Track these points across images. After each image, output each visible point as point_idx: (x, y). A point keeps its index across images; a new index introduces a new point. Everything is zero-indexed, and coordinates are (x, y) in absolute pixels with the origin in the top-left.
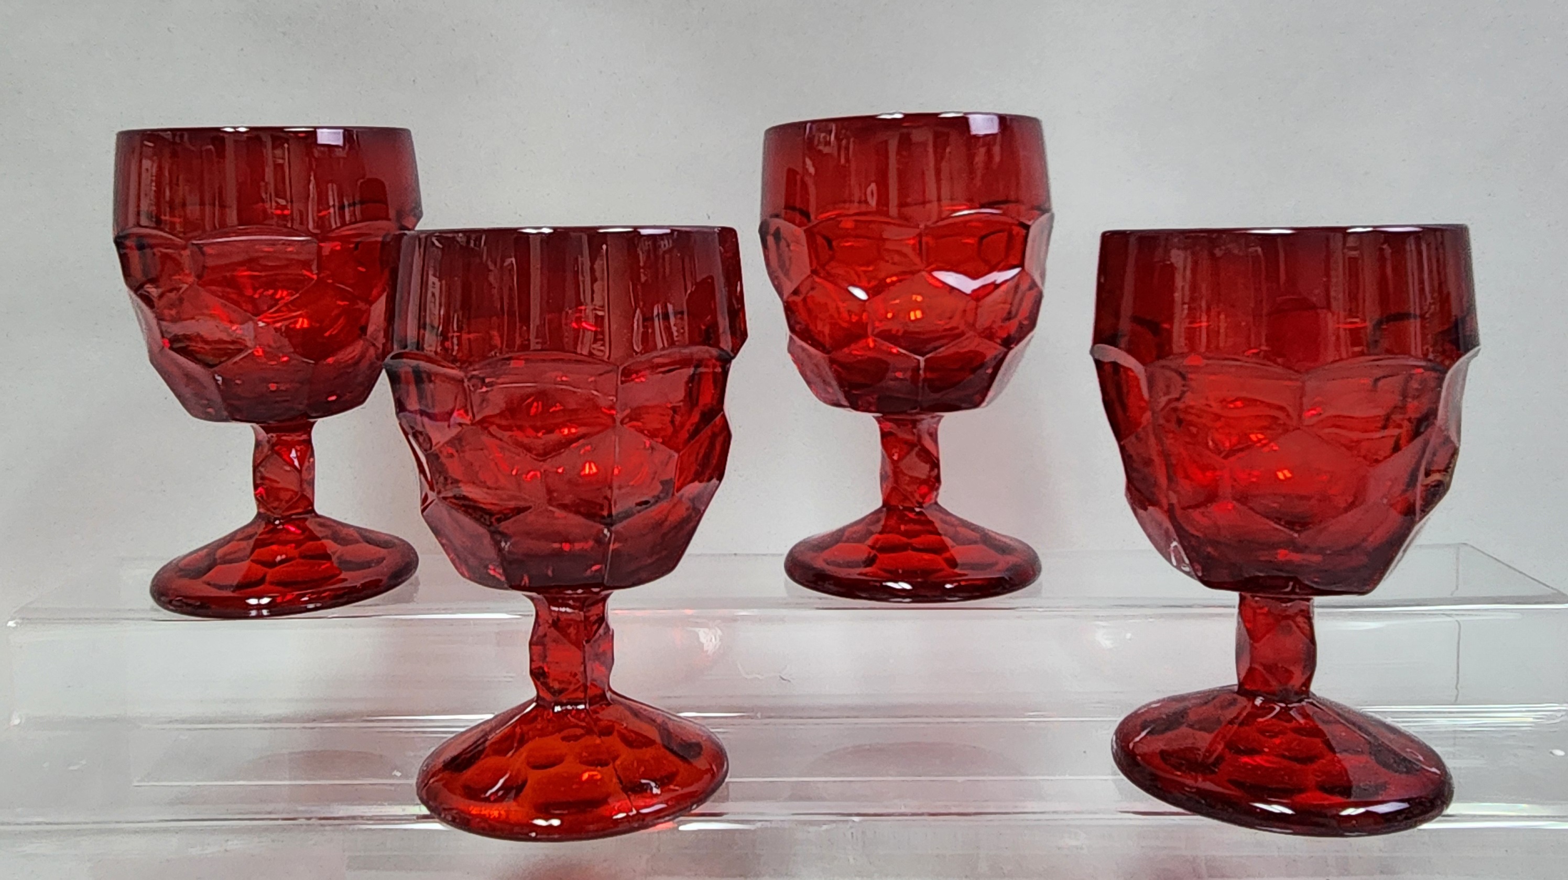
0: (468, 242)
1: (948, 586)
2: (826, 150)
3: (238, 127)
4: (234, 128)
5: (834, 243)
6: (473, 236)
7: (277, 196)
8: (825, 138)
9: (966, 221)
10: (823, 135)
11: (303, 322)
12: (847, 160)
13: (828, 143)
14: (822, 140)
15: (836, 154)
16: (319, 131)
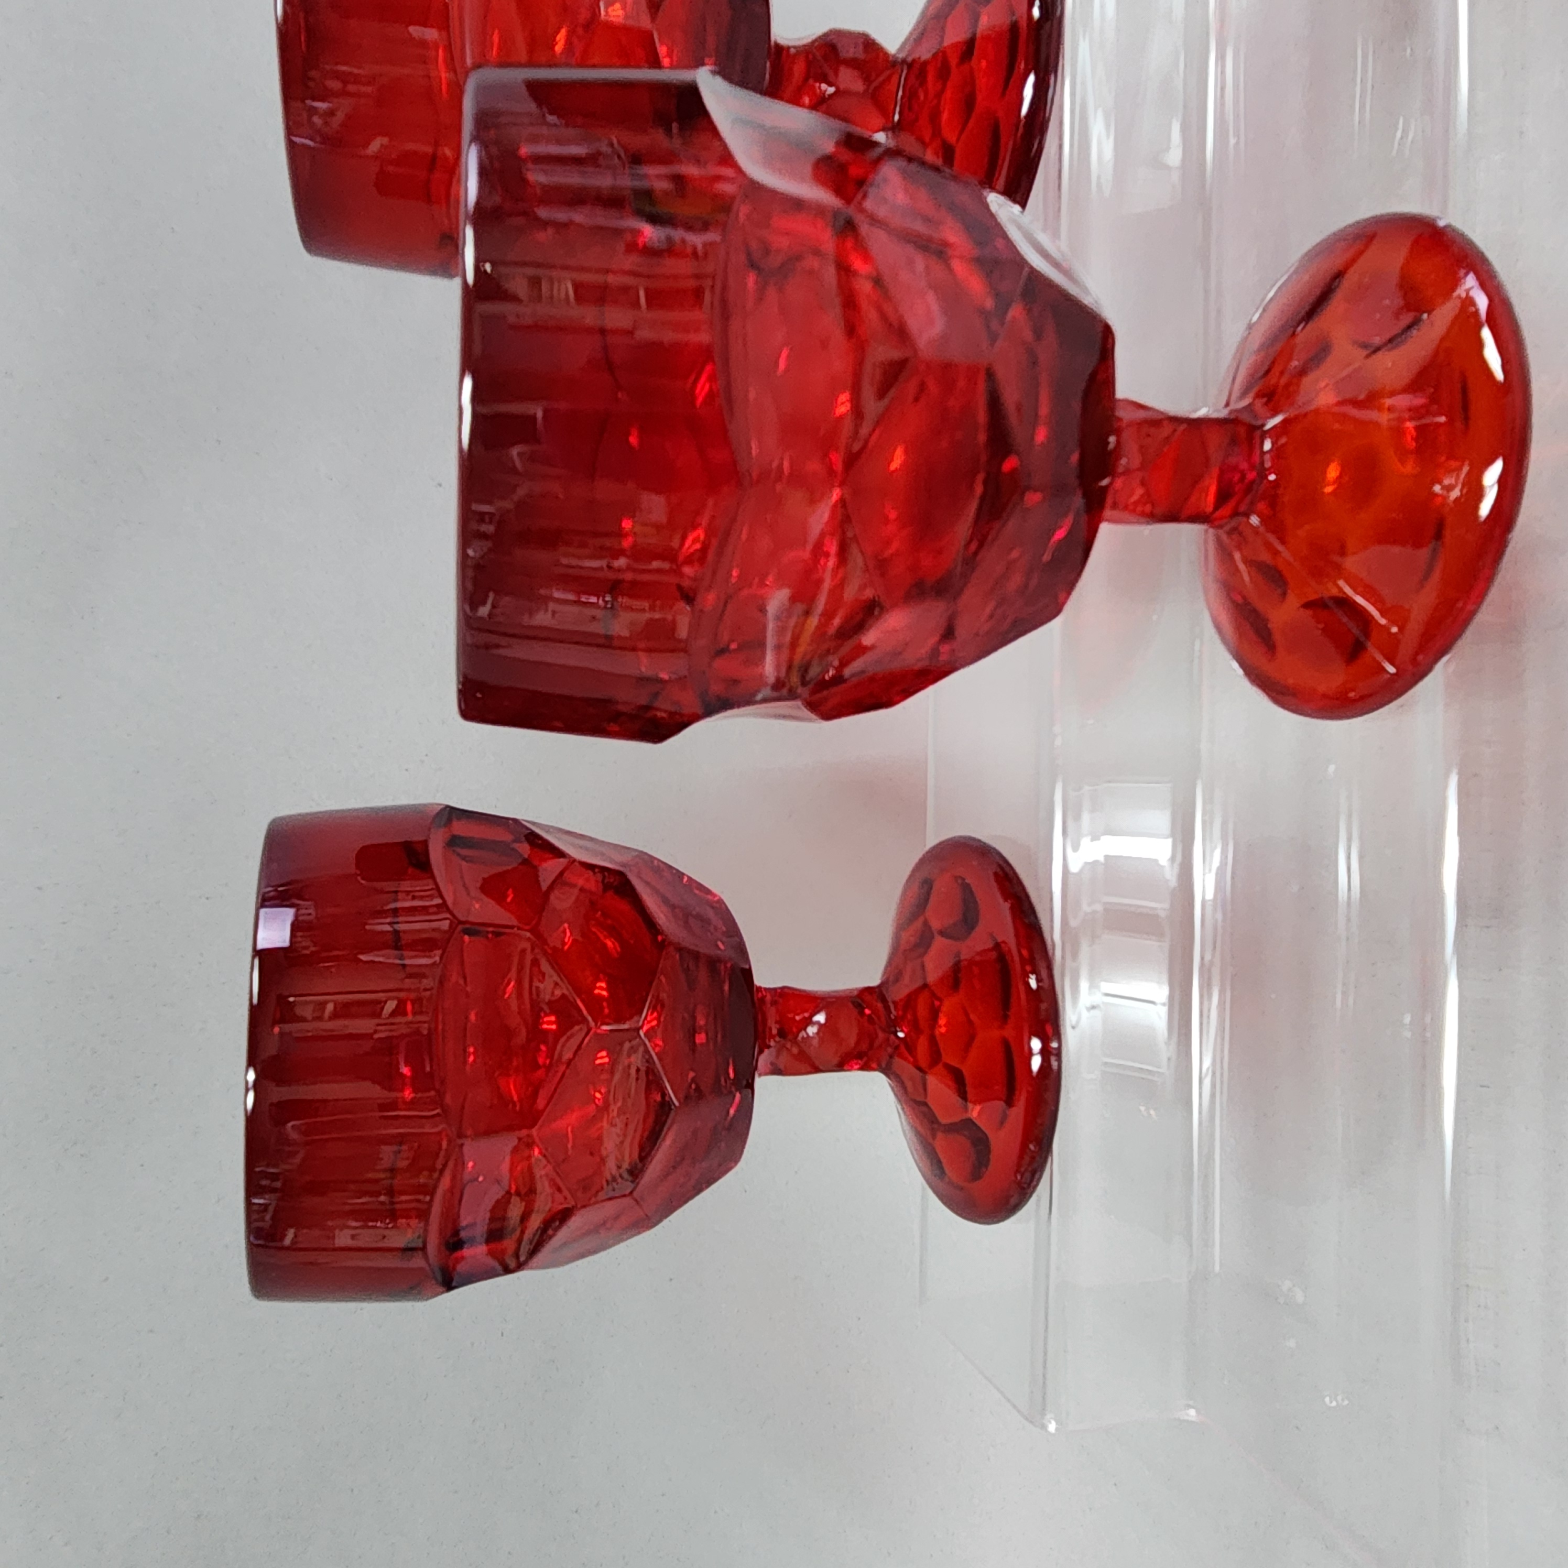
0: (484, 536)
3: (247, 1082)
4: (247, 1090)
6: (474, 526)
7: (379, 1015)
11: (601, 988)
16: (260, 946)
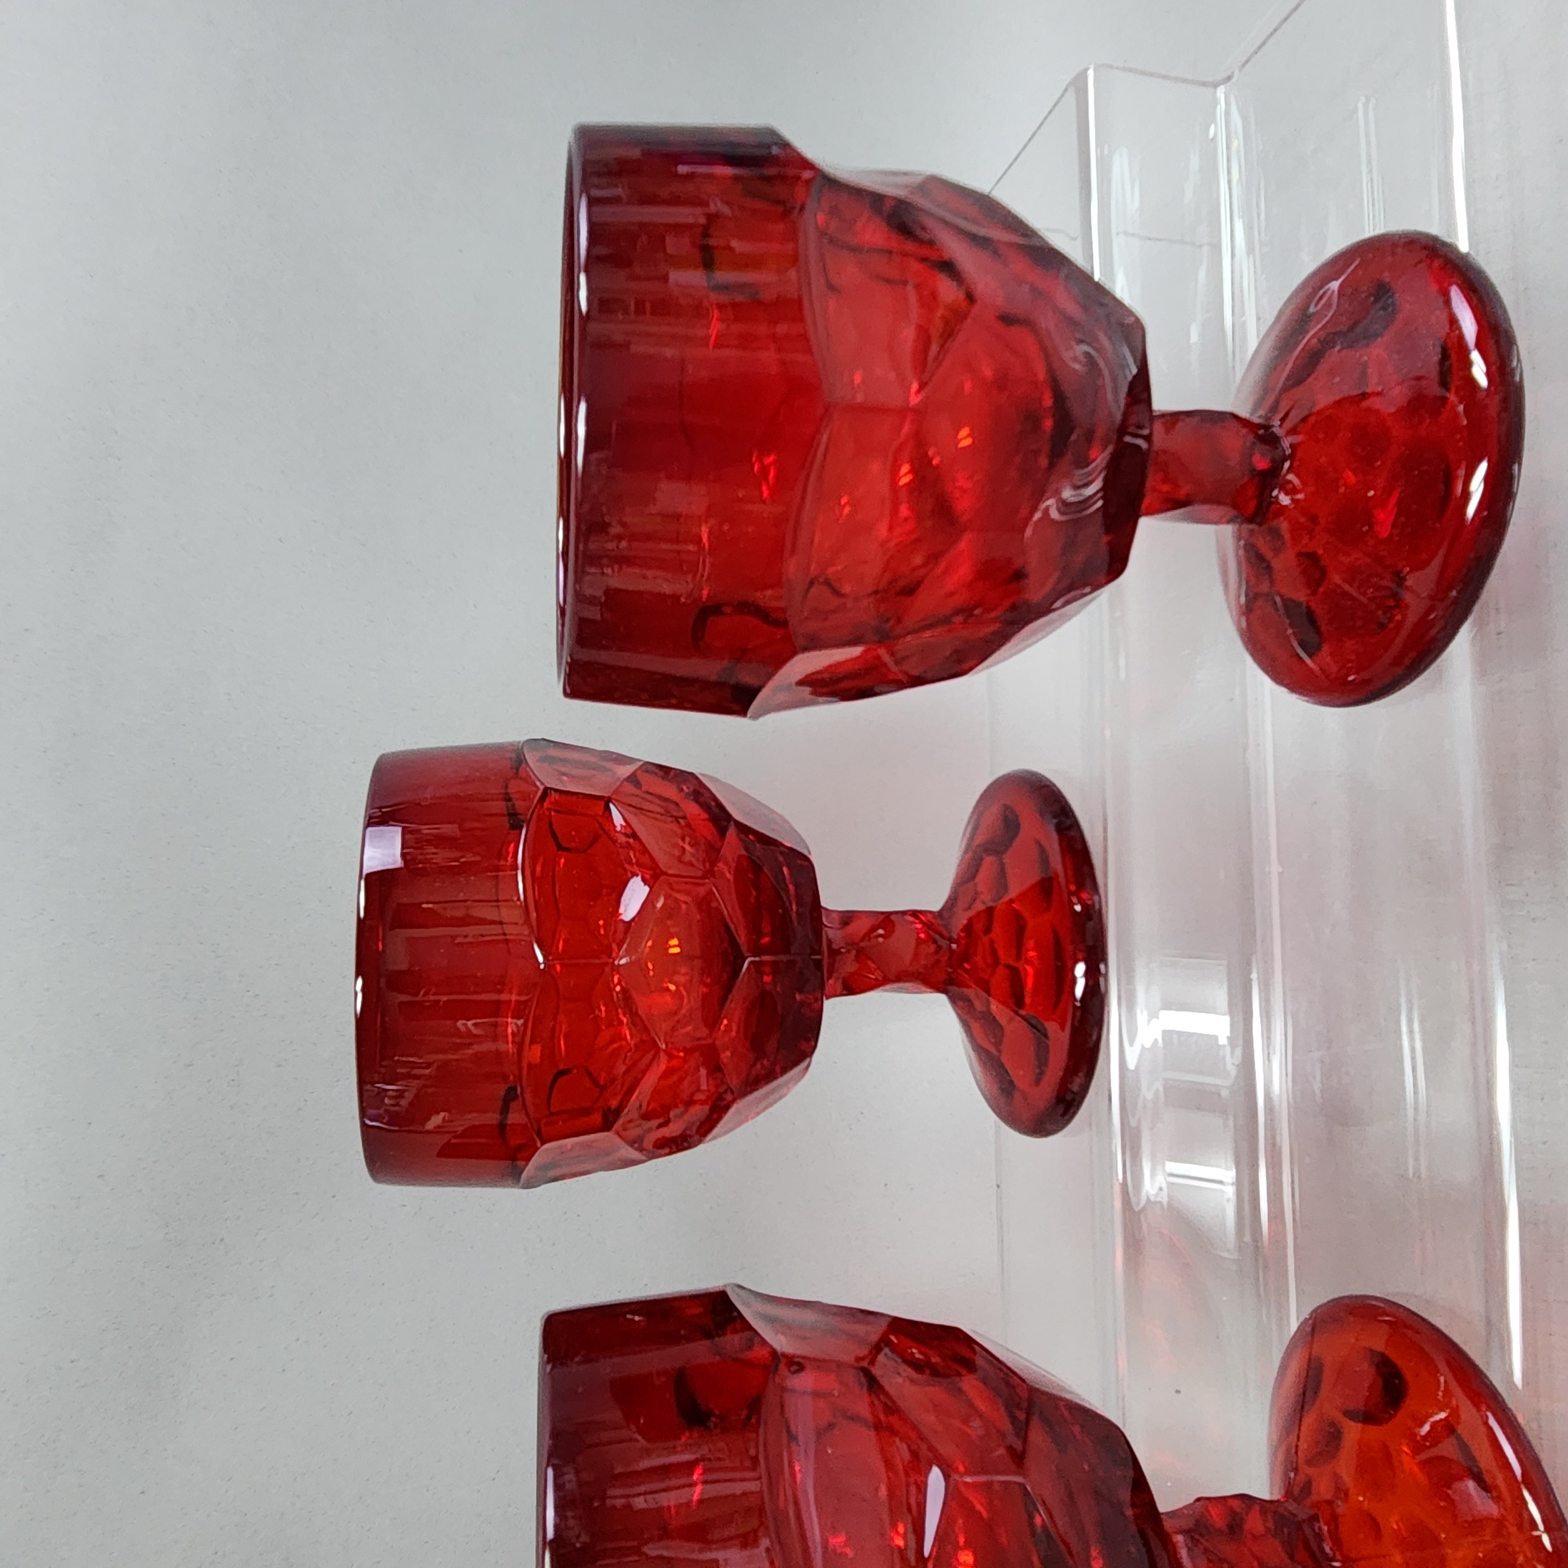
1: (1078, 908)
2: (409, 1096)
5: (562, 1067)
8: (390, 1098)
9: (533, 880)
10: (387, 1101)
12: (429, 1065)
13: (400, 1094)
14: (392, 1102)
15: (415, 1083)
